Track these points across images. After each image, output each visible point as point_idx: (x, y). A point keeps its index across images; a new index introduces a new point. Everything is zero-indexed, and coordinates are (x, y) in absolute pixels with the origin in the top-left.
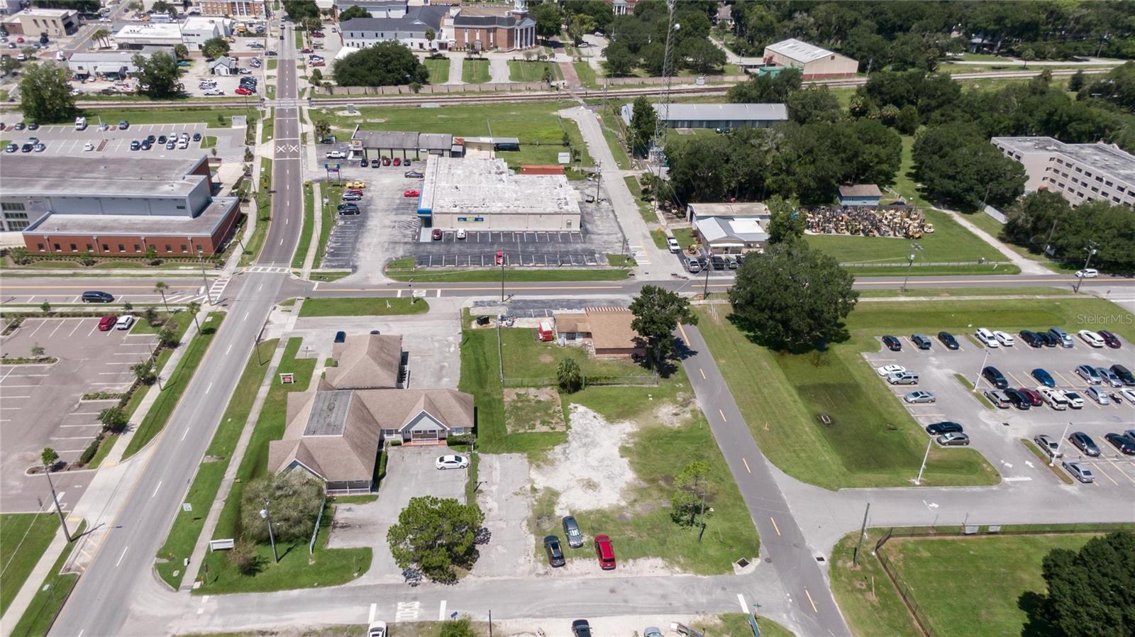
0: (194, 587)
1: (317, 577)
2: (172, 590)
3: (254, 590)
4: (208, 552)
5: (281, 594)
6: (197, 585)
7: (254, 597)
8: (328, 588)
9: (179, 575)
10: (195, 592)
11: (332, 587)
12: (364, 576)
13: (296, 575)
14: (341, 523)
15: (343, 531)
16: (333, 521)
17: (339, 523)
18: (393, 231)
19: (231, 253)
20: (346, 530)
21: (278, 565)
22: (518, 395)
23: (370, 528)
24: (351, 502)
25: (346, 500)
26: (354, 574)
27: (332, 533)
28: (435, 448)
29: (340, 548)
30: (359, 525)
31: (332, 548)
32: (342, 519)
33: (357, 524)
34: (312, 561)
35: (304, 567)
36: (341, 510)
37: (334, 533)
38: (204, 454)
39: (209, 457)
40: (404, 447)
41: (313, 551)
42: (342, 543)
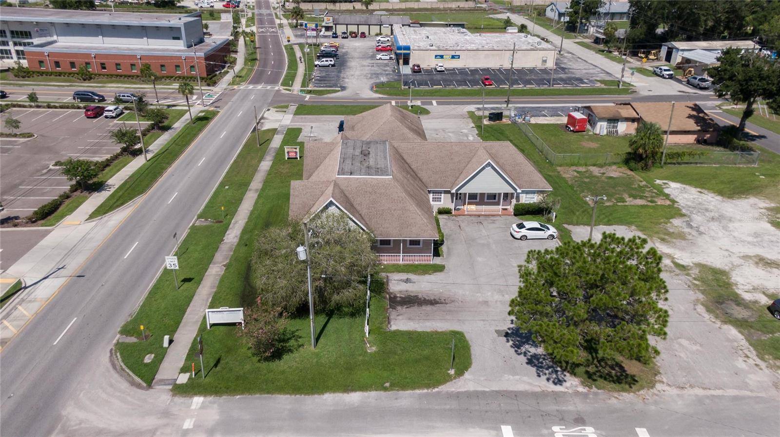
0: (178, 382)
1: (385, 374)
2: (139, 386)
3: (281, 389)
4: (202, 329)
5: (330, 399)
6: (183, 379)
7: (283, 402)
8: (409, 392)
9: (153, 362)
10: (180, 390)
11: (418, 391)
12: (467, 375)
13: (350, 368)
14: (400, 297)
15: (407, 308)
16: (388, 293)
17: (397, 297)
18: (373, 68)
19: (223, 78)
20: (411, 306)
21: (317, 351)
22: (578, 172)
23: (448, 305)
24: (408, 272)
25: (399, 269)
26: (449, 372)
27: (391, 309)
28: (498, 218)
29: (411, 330)
30: (428, 300)
31: (398, 330)
32: (401, 292)
33: (425, 299)
34: (371, 347)
35: (360, 355)
36: (395, 280)
37: (394, 310)
38: (196, 217)
39: (203, 220)
40: (455, 216)
41: (369, 333)
42: (412, 323)
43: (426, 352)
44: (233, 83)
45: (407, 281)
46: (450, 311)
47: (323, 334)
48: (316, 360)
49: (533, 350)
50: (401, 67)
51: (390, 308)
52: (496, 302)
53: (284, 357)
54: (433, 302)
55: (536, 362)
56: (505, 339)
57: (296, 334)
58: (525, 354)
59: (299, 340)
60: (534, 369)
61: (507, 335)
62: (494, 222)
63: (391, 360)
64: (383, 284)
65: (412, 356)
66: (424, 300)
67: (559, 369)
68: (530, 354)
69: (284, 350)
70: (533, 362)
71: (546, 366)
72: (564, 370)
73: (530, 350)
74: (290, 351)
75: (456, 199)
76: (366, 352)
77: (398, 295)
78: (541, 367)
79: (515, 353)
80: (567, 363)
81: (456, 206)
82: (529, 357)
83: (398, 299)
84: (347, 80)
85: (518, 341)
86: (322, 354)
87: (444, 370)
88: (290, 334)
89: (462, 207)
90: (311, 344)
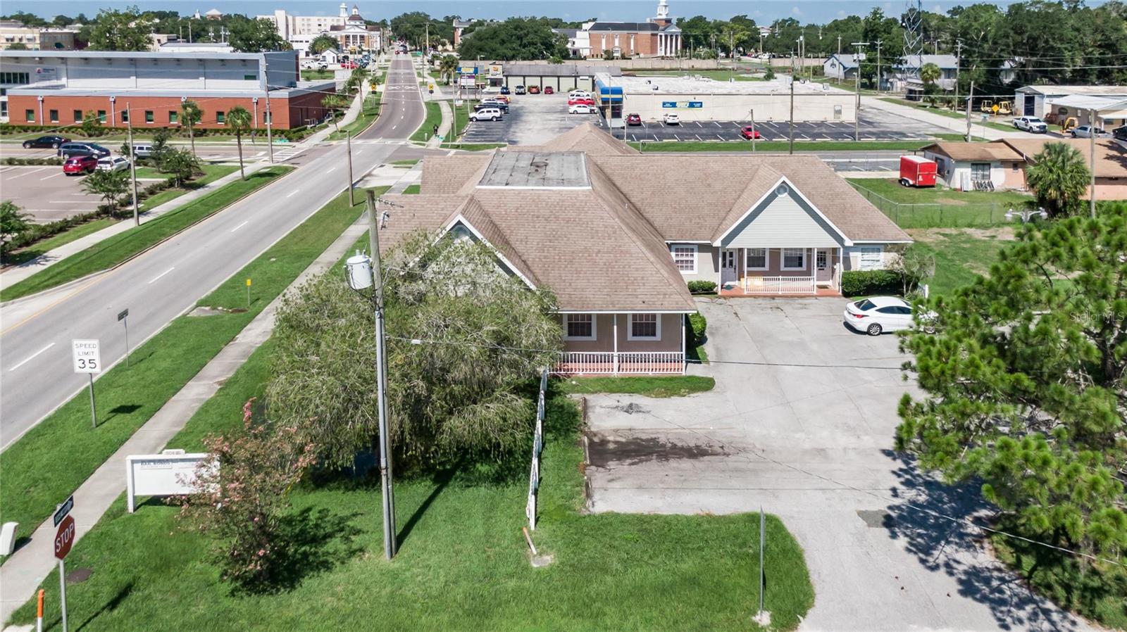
4: (115, 512)
12: (805, 628)
13: (480, 610)
14: (616, 442)
15: (631, 464)
16: (586, 434)
17: (609, 442)
18: (563, 122)
19: (316, 132)
20: (641, 461)
21: (397, 565)
22: (944, 235)
23: (732, 458)
24: (631, 392)
25: (610, 386)
26: (756, 618)
27: (593, 468)
28: (813, 301)
29: (646, 513)
30: (682, 448)
31: (612, 512)
32: (616, 431)
33: (674, 446)
34: (540, 554)
35: (511, 576)
36: (601, 407)
37: (600, 469)
38: (195, 304)
39: (207, 308)
40: (725, 297)
41: (537, 520)
42: (645, 497)
43: (688, 565)
44: (332, 137)
45: (630, 409)
46: (737, 470)
47: (420, 522)
48: (388, 589)
49: (967, 559)
50: (608, 120)
51: (592, 464)
52: (845, 449)
53: (306, 582)
54: (695, 453)
55: (986, 590)
56: (886, 531)
57: (350, 523)
58: (950, 570)
59: (353, 538)
60: (985, 608)
61: (889, 522)
62: (804, 307)
63: (594, 588)
64: (575, 415)
65: (651, 576)
66: (671, 448)
67: (1049, 605)
68: (961, 568)
69: (309, 564)
70: (978, 590)
71: (1015, 600)
72: (1066, 609)
73: (958, 557)
74: (326, 566)
75: (724, 265)
76: (527, 568)
77: (611, 438)
78: (1003, 602)
79: (921, 566)
80: (1068, 588)
81: (723, 281)
82: (963, 577)
83: (611, 446)
84: (519, 135)
85: (920, 535)
86: (408, 574)
87: (741, 614)
88: (333, 524)
89: (736, 283)
90: (382, 549)
